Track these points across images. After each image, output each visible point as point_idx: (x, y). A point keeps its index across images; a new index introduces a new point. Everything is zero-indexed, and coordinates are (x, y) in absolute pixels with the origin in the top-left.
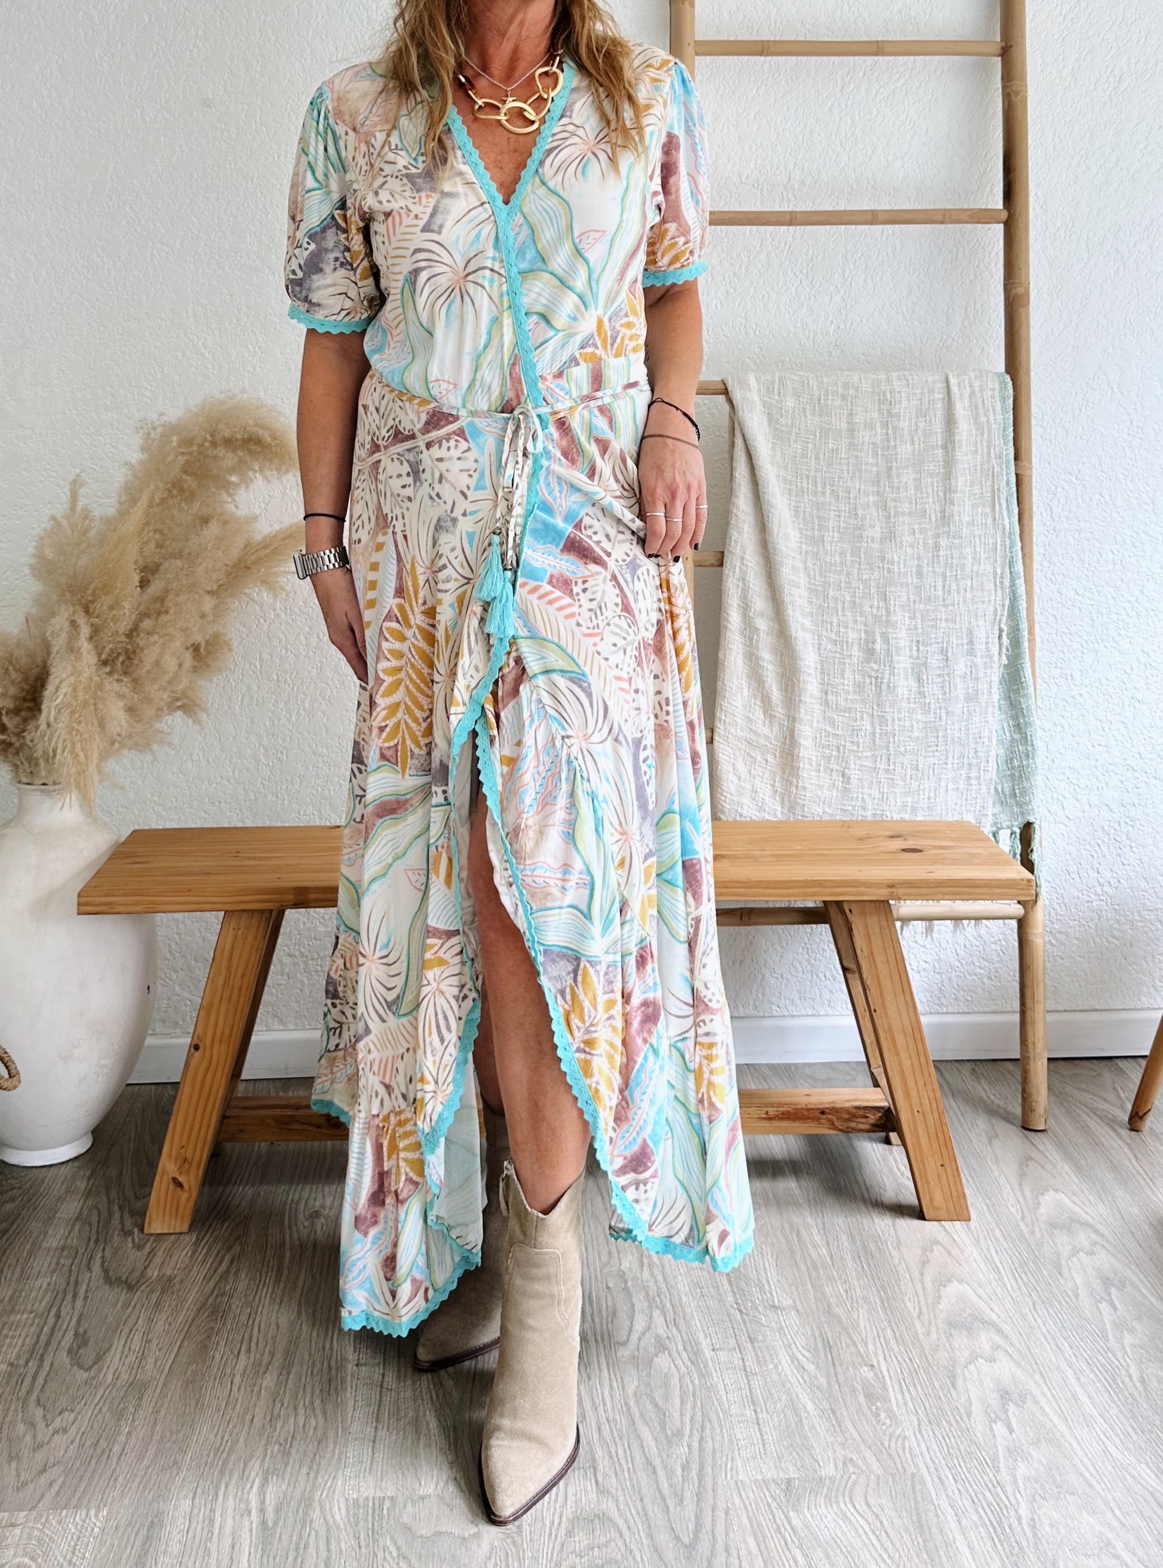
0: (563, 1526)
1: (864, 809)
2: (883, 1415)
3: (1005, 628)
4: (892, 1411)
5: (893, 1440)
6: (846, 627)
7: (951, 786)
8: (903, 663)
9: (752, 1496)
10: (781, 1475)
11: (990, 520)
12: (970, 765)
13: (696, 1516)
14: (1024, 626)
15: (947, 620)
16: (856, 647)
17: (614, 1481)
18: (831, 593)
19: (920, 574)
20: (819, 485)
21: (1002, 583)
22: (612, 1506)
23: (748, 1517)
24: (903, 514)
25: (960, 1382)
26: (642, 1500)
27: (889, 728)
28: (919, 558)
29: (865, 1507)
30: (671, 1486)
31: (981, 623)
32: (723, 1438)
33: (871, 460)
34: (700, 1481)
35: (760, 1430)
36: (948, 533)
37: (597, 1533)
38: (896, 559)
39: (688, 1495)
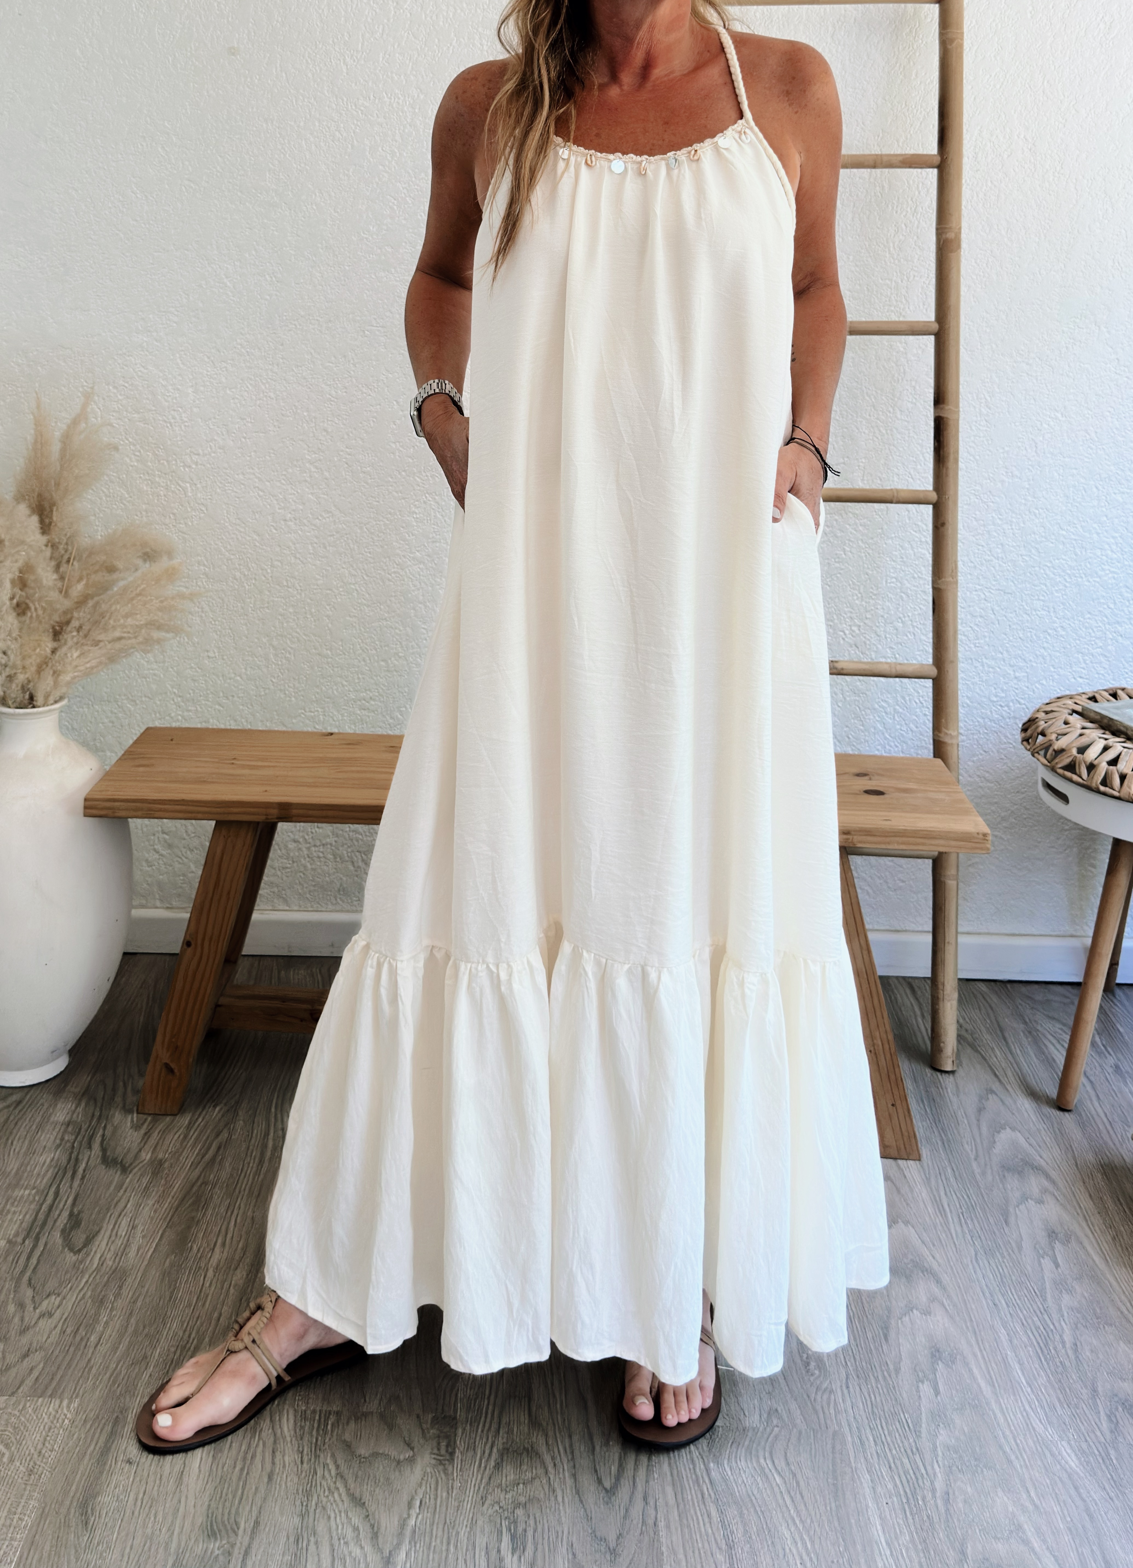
5: (819, 1394)
25: (892, 1335)
29: (784, 1463)
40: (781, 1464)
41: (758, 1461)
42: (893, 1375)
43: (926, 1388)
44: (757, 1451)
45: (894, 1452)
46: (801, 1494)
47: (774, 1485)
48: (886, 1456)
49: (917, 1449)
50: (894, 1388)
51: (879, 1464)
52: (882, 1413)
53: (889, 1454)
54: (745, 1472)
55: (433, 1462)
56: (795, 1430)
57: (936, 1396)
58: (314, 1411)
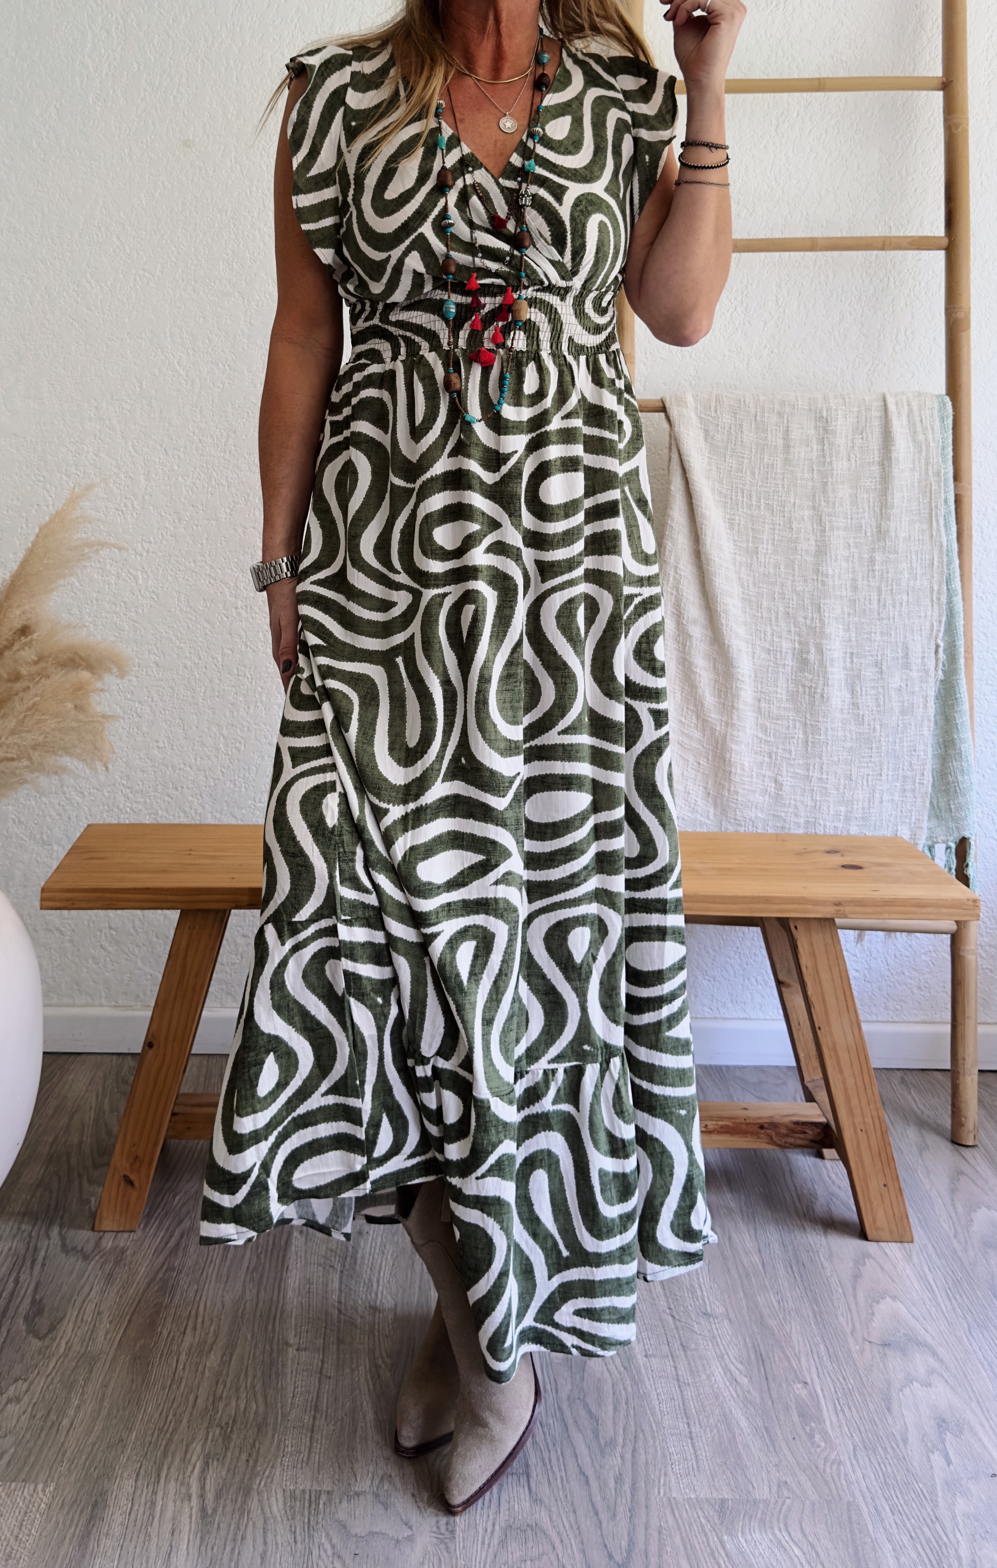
0: (496, 1535)
1: (796, 816)
2: (817, 1437)
3: (941, 644)
4: (827, 1432)
5: (828, 1464)
6: (780, 637)
7: (886, 797)
8: (837, 674)
9: (685, 1515)
10: (715, 1495)
11: (927, 537)
12: (905, 777)
13: (629, 1533)
14: (961, 643)
15: (882, 634)
16: (790, 657)
17: (547, 1490)
18: (765, 603)
19: (855, 588)
20: (754, 499)
21: (939, 599)
22: (544, 1516)
23: (681, 1537)
24: (838, 528)
26: (574, 1512)
27: (822, 737)
28: (854, 572)
29: (800, 1536)
30: (604, 1498)
31: (917, 637)
32: (656, 1451)
33: (806, 476)
34: (633, 1495)
35: (693, 1444)
36: (884, 548)
37: (529, 1544)
38: (830, 572)
39: (620, 1509)
41: (772, 1531)
42: (902, 1446)
43: (937, 1459)
44: (771, 1522)
45: (912, 1521)
47: (792, 1554)
48: (904, 1525)
49: (936, 1518)
50: (904, 1459)
51: (898, 1533)
52: (894, 1482)
53: (907, 1523)
54: (761, 1545)
55: (434, 1540)
56: (807, 1502)
57: (948, 1466)
58: (304, 1491)
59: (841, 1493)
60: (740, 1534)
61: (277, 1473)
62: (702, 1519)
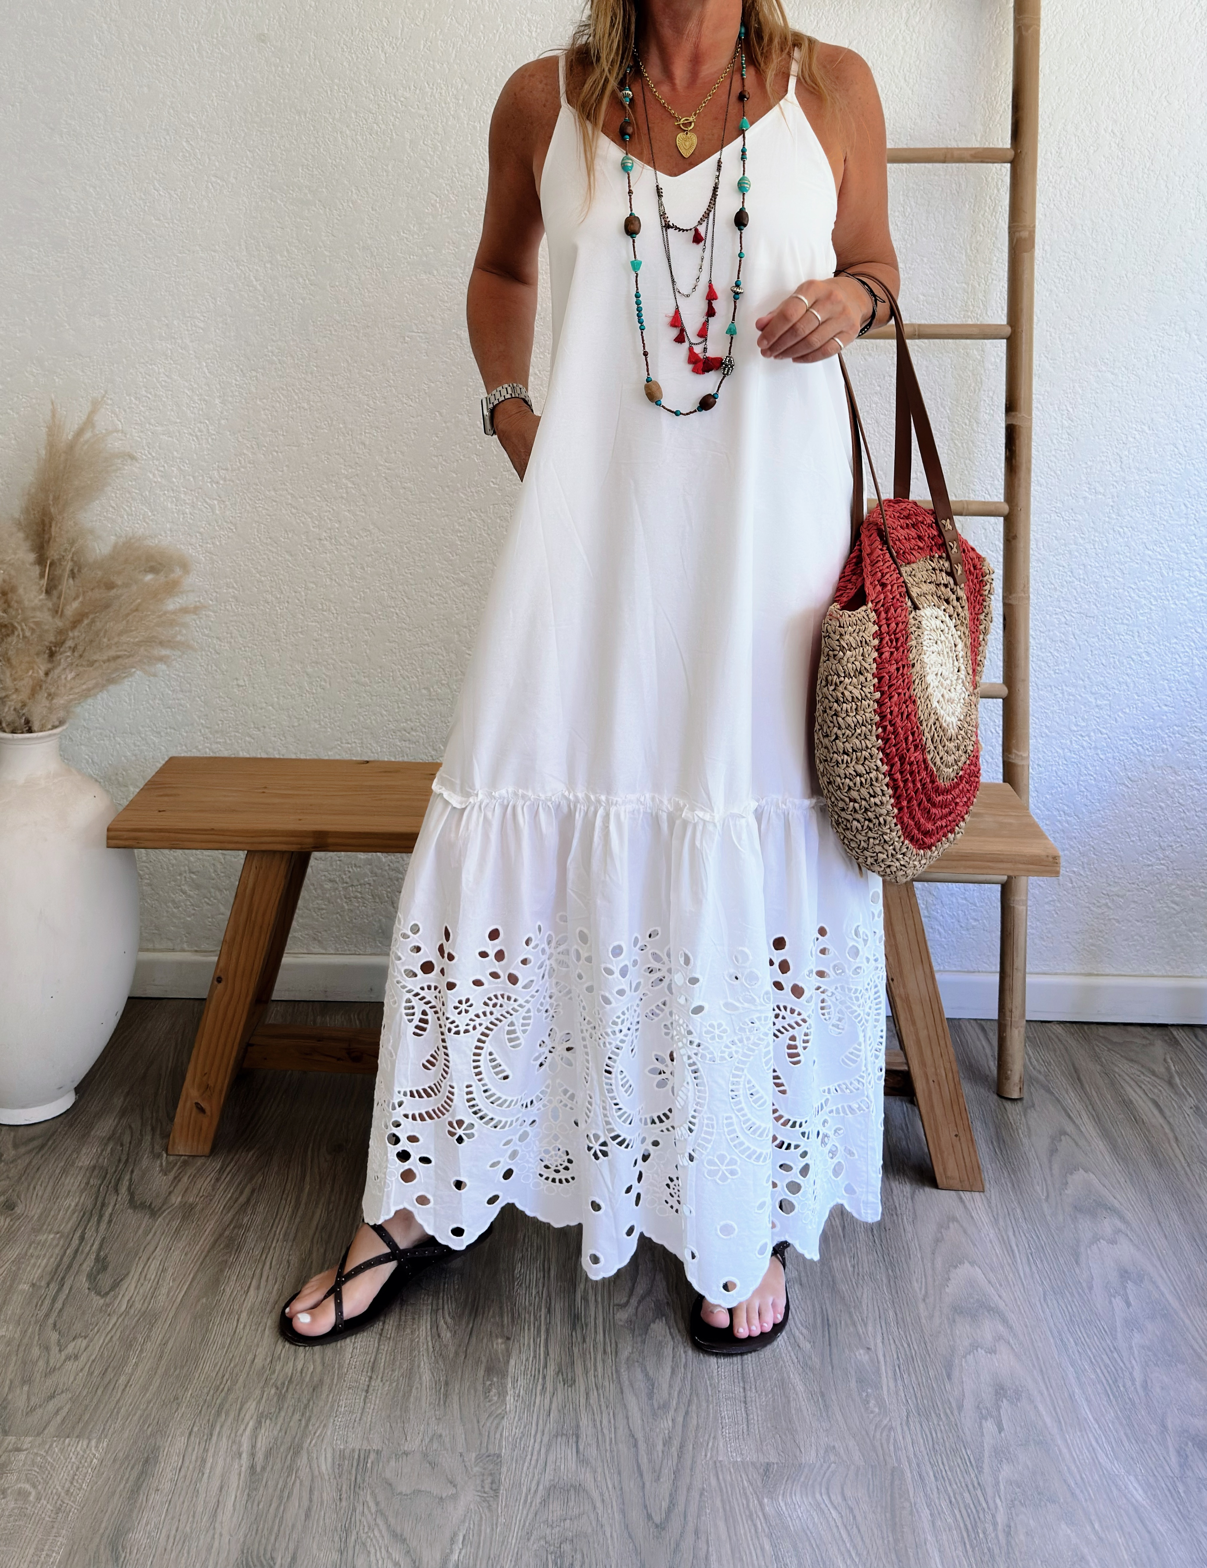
0: (539, 1495)
2: (872, 1403)
4: (882, 1399)
5: (879, 1430)
9: (729, 1478)
10: (761, 1458)
13: (671, 1495)
17: (595, 1452)
22: (589, 1476)
23: (722, 1501)
25: (956, 1374)
26: (619, 1473)
29: (841, 1500)
30: (650, 1461)
32: (708, 1414)
34: (679, 1457)
35: (746, 1408)
37: (571, 1504)
39: (665, 1471)
40: (837, 1499)
41: (814, 1497)
42: (956, 1412)
43: (989, 1426)
44: (813, 1486)
45: (955, 1486)
46: (858, 1527)
47: (830, 1519)
48: (946, 1491)
49: (979, 1484)
50: (956, 1425)
51: (939, 1498)
52: (943, 1449)
53: (949, 1489)
54: (800, 1507)
55: (478, 1498)
56: (853, 1467)
57: (1000, 1433)
58: (353, 1450)
59: (887, 1458)
60: (780, 1497)
61: (329, 1433)
62: (745, 1482)
